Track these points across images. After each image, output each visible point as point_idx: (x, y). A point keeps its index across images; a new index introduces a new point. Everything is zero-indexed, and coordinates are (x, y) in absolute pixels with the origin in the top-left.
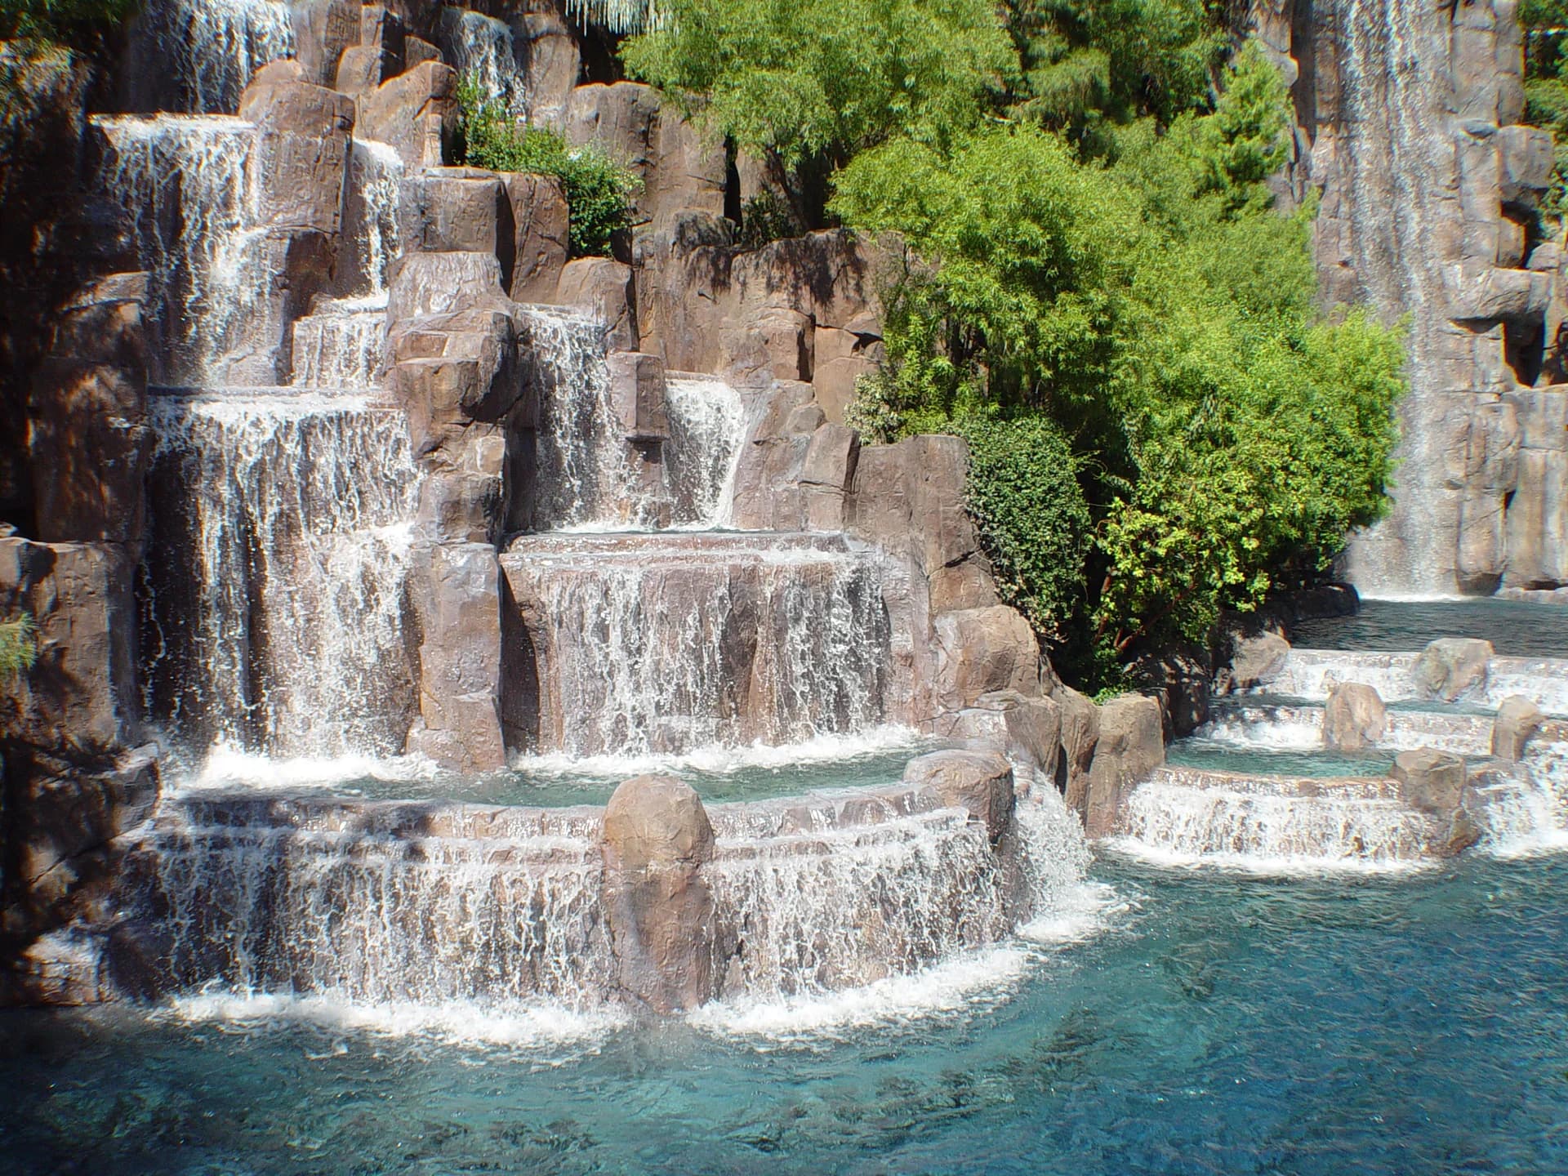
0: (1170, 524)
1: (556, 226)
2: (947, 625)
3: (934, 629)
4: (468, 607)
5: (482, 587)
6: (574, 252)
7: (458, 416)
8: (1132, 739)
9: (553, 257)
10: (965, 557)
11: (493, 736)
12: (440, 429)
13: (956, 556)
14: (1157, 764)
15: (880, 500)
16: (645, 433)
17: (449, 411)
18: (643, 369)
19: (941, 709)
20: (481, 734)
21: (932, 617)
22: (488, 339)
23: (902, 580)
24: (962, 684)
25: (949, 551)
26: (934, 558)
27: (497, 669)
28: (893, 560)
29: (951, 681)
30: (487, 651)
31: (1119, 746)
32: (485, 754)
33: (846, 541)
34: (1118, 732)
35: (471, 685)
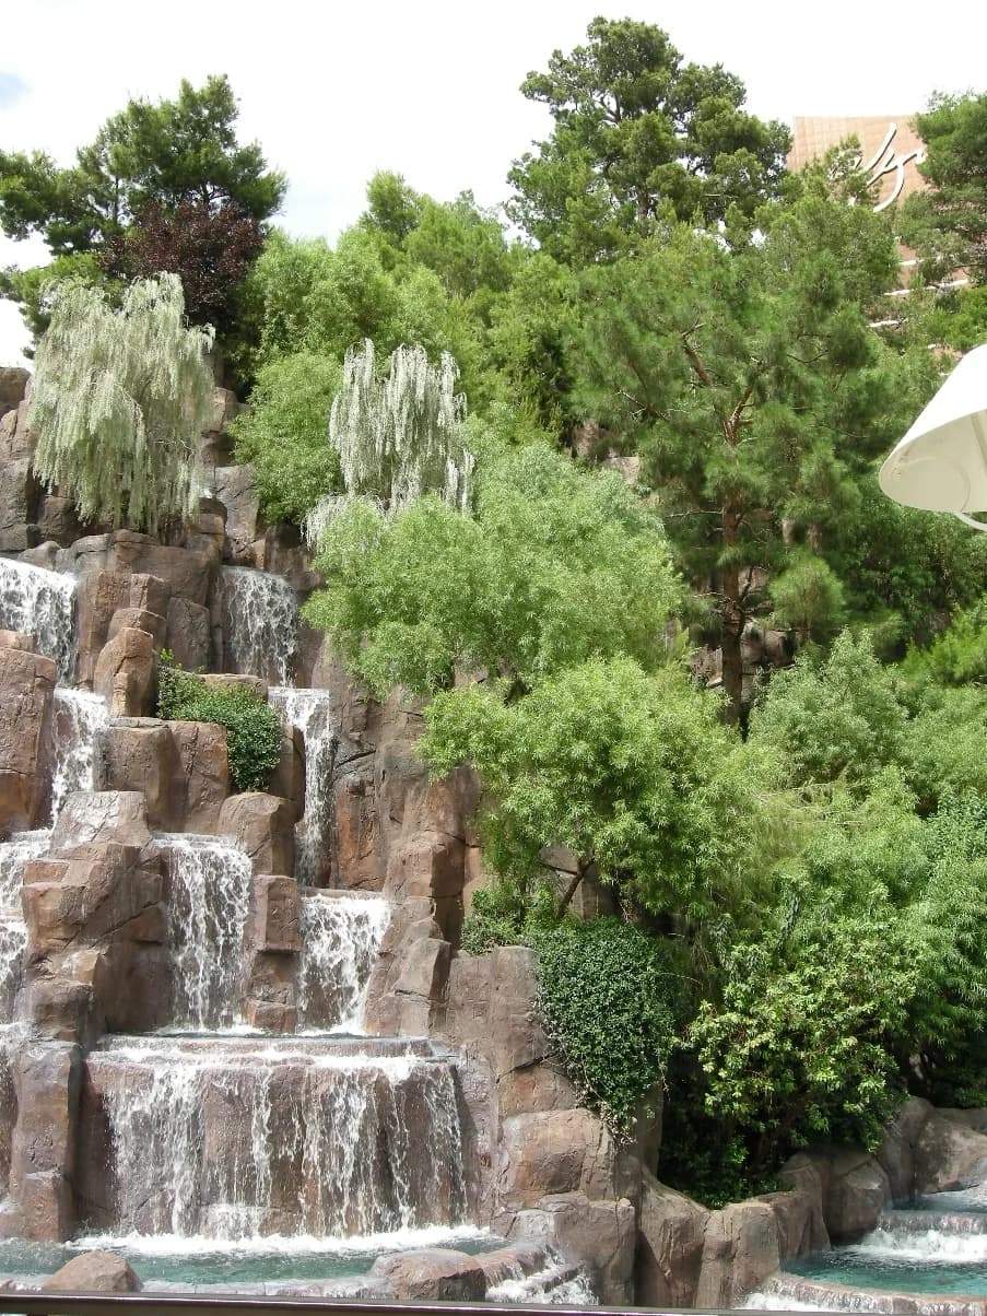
0: (759, 1026)
1: (217, 767)
2: (514, 1125)
3: (501, 1130)
4: (43, 1096)
5: (58, 1080)
6: (234, 788)
7: (60, 933)
8: (740, 1246)
9: (216, 792)
10: (537, 1062)
11: (50, 1214)
12: (44, 944)
13: (525, 1060)
14: (770, 1273)
15: (467, 1008)
16: (274, 946)
17: (52, 928)
18: (276, 890)
19: (503, 1209)
20: (39, 1209)
21: (501, 1119)
22: (100, 868)
23: (482, 1083)
24: (522, 1185)
25: (519, 1056)
26: (504, 1062)
27: (63, 1152)
28: (474, 1064)
29: (511, 1182)
30: (57, 1137)
31: (726, 1252)
32: (42, 1227)
33: (430, 1045)
34: (725, 1238)
35: (41, 1165)
